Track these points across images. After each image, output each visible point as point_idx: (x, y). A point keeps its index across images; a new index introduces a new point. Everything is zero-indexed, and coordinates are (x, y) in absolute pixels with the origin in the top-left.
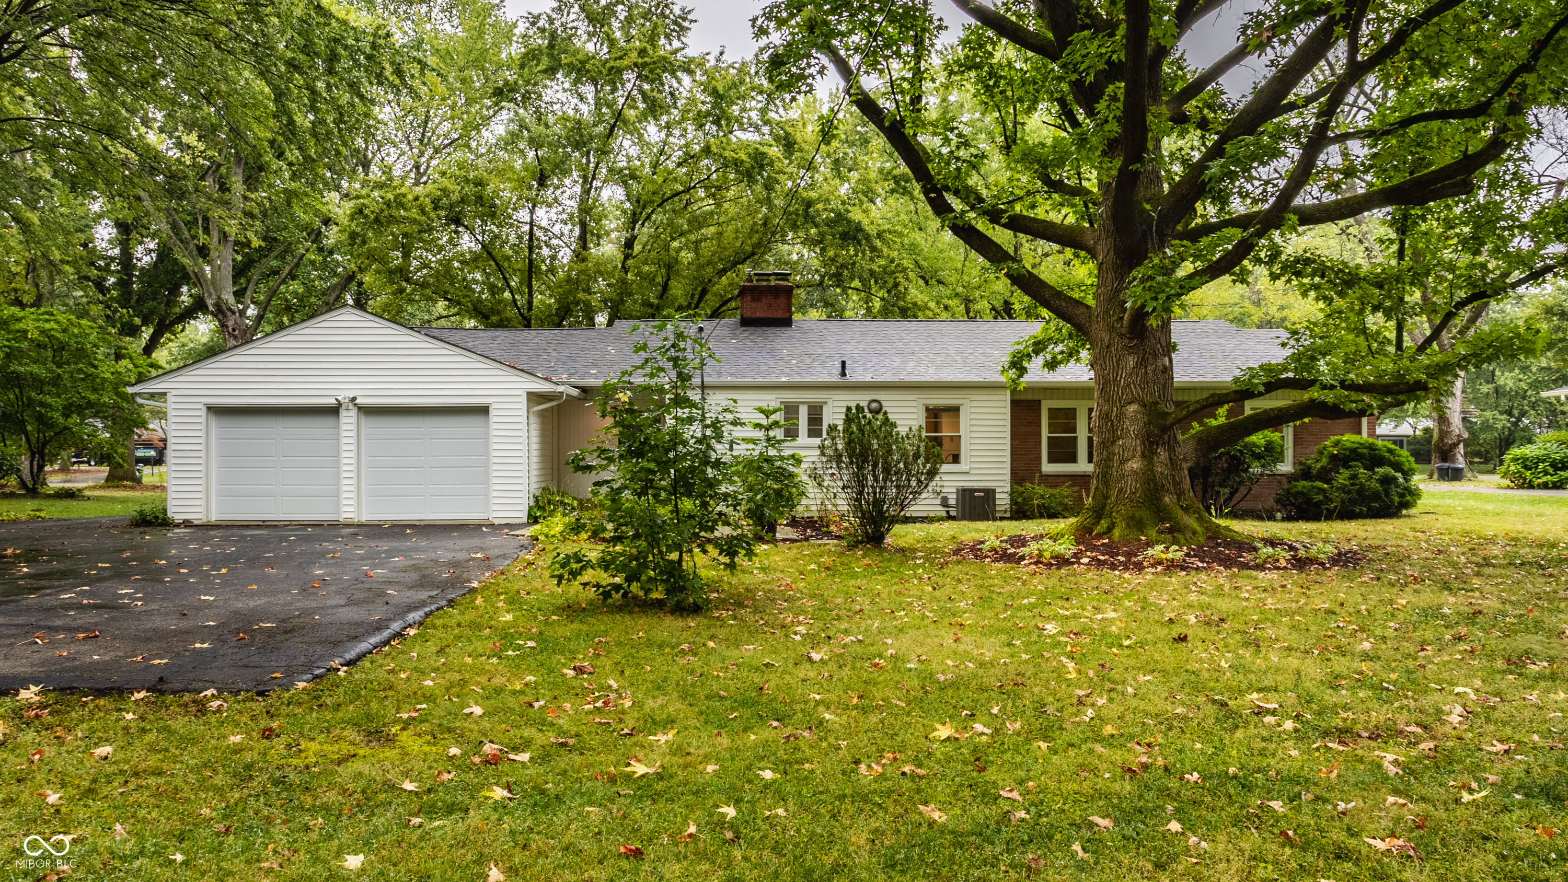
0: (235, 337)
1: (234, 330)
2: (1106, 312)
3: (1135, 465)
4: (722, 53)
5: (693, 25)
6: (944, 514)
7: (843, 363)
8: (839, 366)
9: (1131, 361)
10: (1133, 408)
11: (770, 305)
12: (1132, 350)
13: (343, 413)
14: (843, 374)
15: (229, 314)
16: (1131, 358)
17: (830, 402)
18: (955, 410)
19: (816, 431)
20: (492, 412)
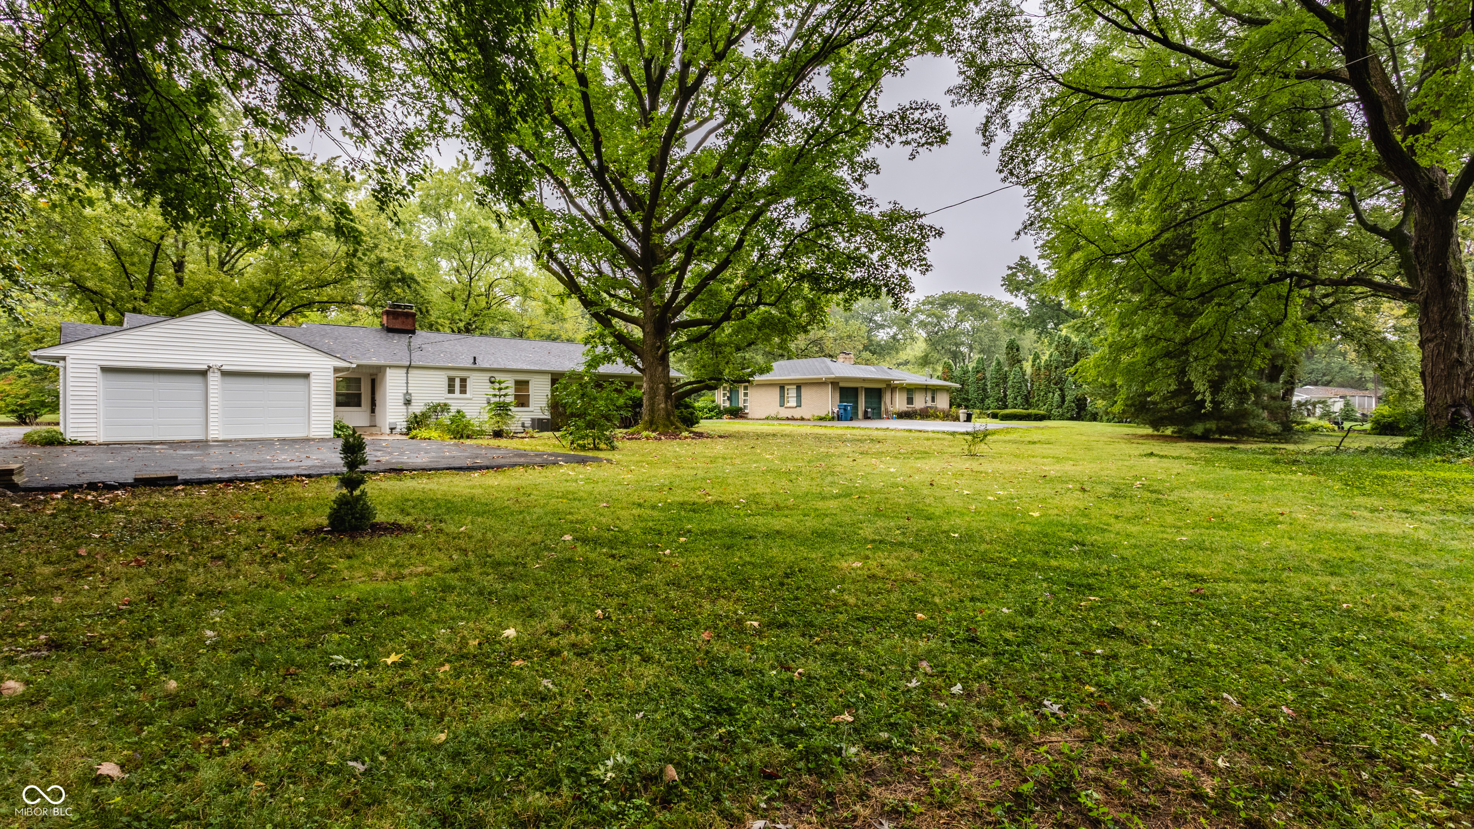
2: (651, 349)
3: (663, 406)
7: (474, 357)
8: (472, 359)
9: (660, 369)
10: (661, 385)
11: (404, 322)
12: (660, 364)
13: (210, 375)
14: (475, 363)
17: (474, 377)
18: (527, 382)
19: (463, 391)
20: (312, 377)
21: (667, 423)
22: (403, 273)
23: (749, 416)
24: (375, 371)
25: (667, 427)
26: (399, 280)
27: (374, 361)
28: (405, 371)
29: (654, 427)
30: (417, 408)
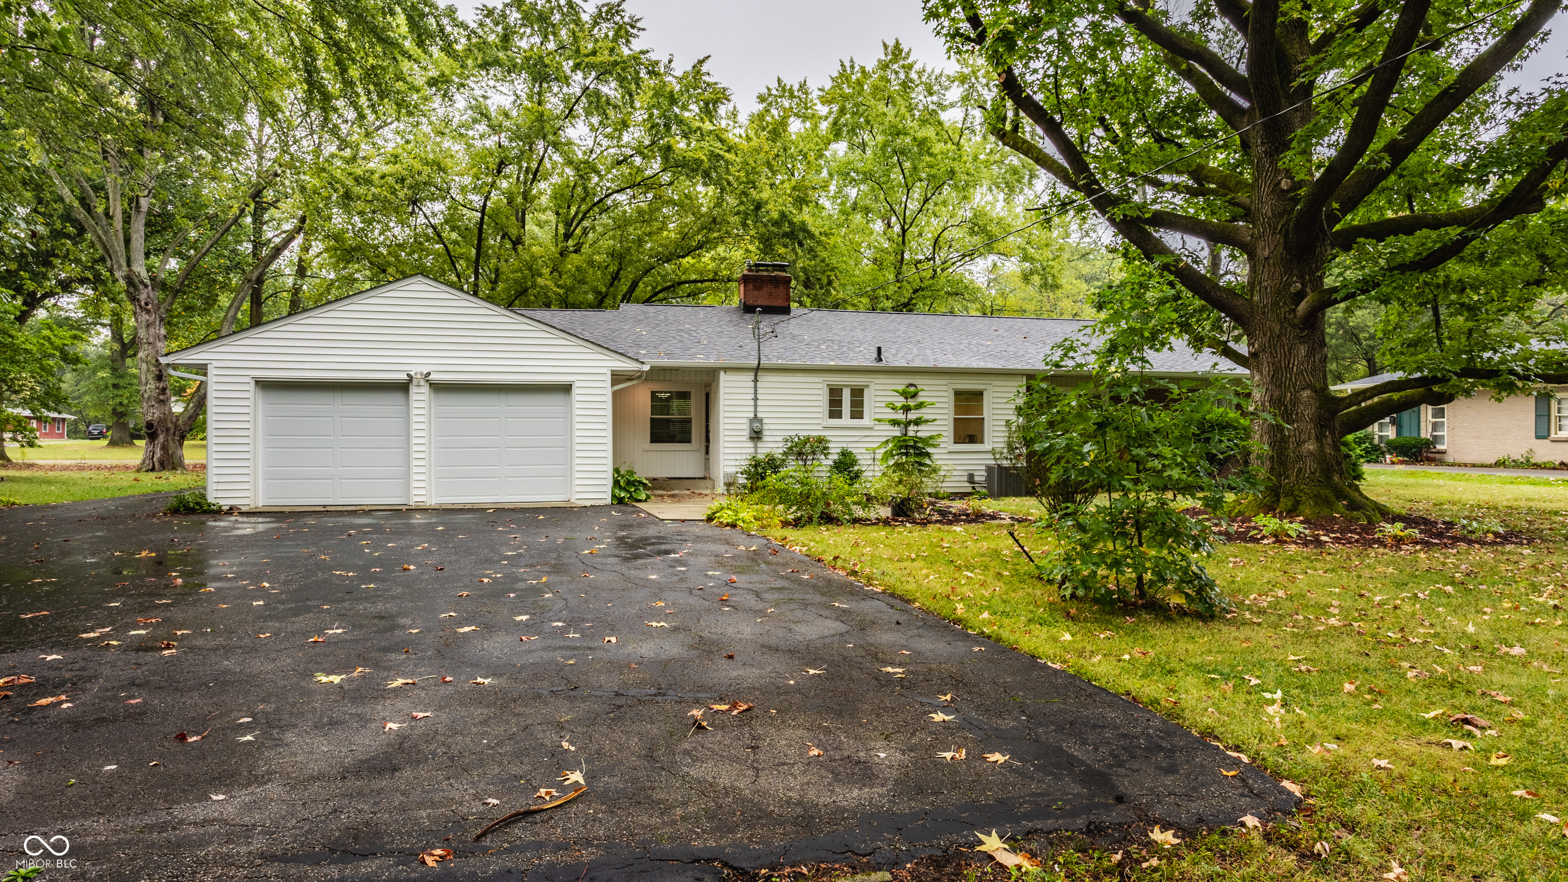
0: (148, 312)
1: (147, 304)
2: (1275, 304)
3: (1311, 446)
4: (670, 62)
5: (641, 33)
6: (970, 490)
7: (879, 349)
8: (875, 351)
9: (1303, 350)
10: (1306, 394)
11: (771, 294)
12: (1302, 340)
13: (413, 389)
14: (879, 358)
15: (141, 287)
16: (1302, 347)
17: (872, 386)
18: (979, 395)
19: (857, 414)
20: (575, 391)
21: (1325, 492)
22: (791, 223)
23: (1449, 458)
24: (705, 379)
25: (1329, 504)
26: (786, 235)
27: (700, 360)
28: (750, 377)
29: (1285, 503)
30: (773, 445)
